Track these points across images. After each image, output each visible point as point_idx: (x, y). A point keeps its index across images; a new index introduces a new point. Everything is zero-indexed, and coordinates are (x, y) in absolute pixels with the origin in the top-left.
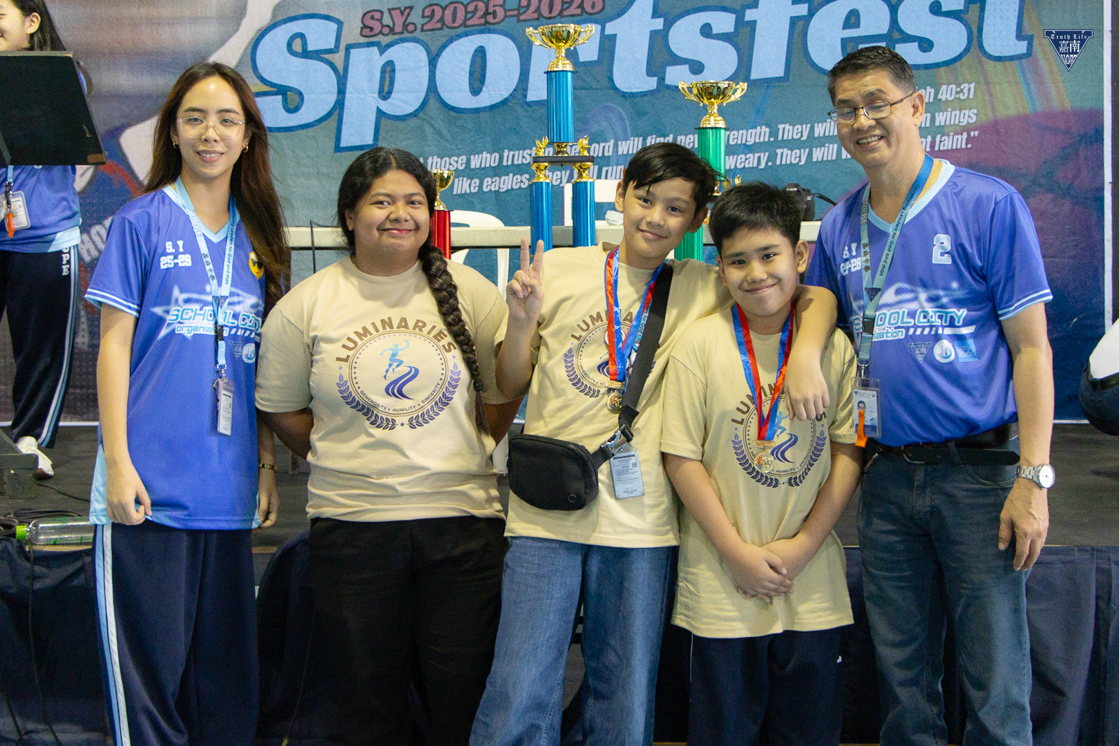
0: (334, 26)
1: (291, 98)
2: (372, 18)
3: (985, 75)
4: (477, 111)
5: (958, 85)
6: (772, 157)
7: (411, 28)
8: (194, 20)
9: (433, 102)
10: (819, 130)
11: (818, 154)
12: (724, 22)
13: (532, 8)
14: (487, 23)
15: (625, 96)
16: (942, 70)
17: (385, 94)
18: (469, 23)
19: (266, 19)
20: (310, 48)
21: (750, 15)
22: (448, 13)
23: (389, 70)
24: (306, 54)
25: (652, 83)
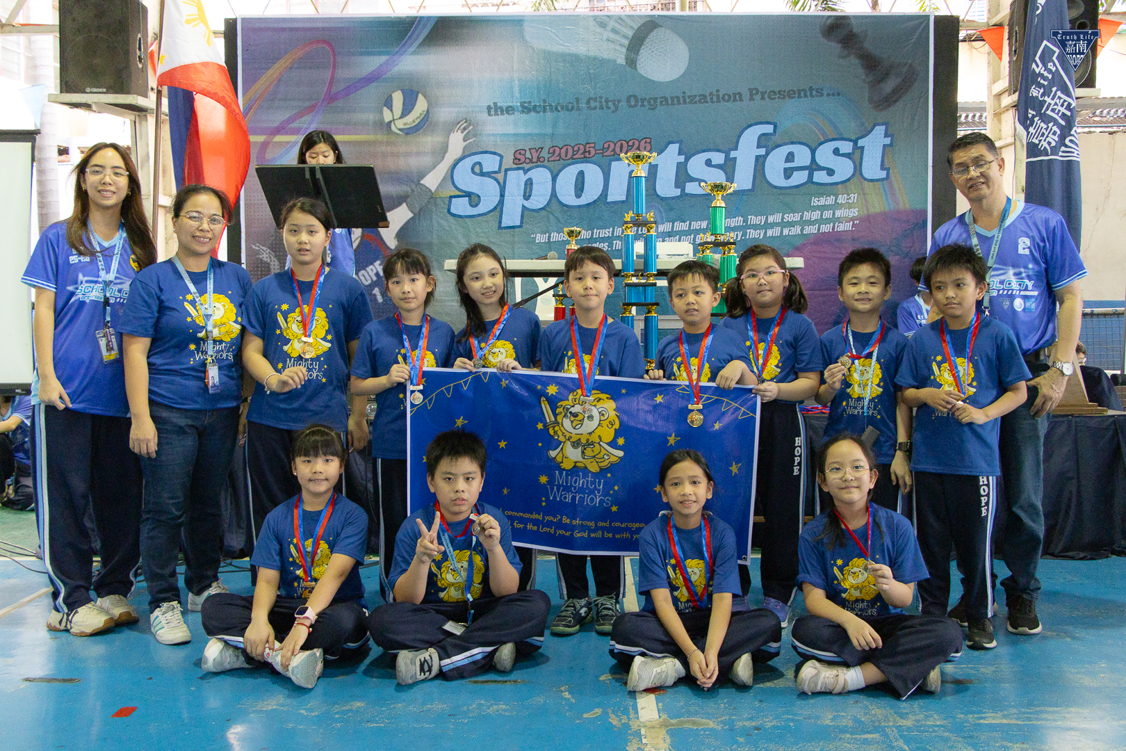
0: (498, 158)
1: (473, 199)
2: (520, 153)
3: (863, 190)
4: (579, 206)
5: (848, 195)
6: (744, 234)
7: (542, 159)
8: (418, 154)
9: (554, 201)
10: (771, 219)
11: (770, 233)
12: (718, 158)
13: (611, 149)
14: (585, 157)
15: (663, 199)
16: (840, 186)
17: (527, 196)
18: (574, 157)
19: (459, 154)
20: (485, 170)
21: (733, 154)
22: (563, 151)
23: (529, 183)
24: (482, 174)
25: (678, 192)
